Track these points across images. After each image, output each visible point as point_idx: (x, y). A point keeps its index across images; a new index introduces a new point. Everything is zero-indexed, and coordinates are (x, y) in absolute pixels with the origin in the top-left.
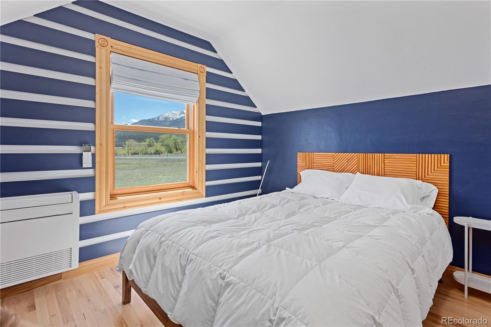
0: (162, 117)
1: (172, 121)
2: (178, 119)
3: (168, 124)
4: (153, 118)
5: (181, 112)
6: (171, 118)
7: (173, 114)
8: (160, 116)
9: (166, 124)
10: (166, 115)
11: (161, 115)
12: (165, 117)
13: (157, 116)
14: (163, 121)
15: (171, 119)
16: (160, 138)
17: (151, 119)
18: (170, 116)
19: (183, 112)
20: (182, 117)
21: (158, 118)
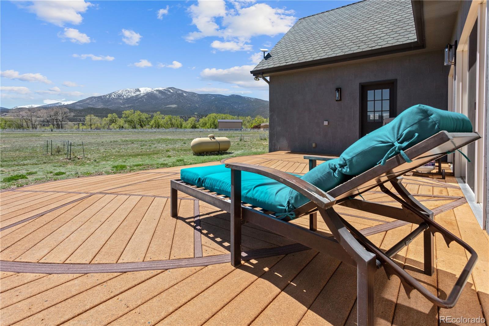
0: (115, 95)
1: (126, 99)
2: (133, 97)
3: (122, 102)
4: (104, 95)
5: (136, 89)
6: (125, 95)
7: (127, 92)
8: (112, 93)
9: (119, 102)
10: (119, 93)
11: (114, 92)
12: (118, 95)
13: (109, 93)
14: (116, 99)
15: (125, 97)
16: (123, 114)
17: (101, 96)
18: (124, 93)
19: (139, 89)
20: (137, 95)
21: (110, 95)
